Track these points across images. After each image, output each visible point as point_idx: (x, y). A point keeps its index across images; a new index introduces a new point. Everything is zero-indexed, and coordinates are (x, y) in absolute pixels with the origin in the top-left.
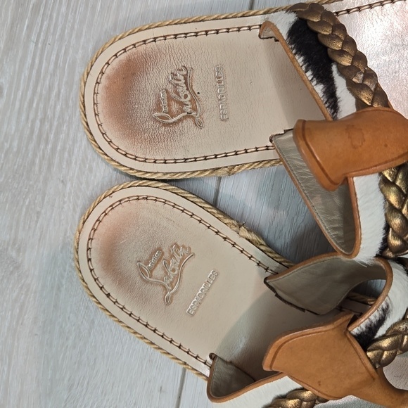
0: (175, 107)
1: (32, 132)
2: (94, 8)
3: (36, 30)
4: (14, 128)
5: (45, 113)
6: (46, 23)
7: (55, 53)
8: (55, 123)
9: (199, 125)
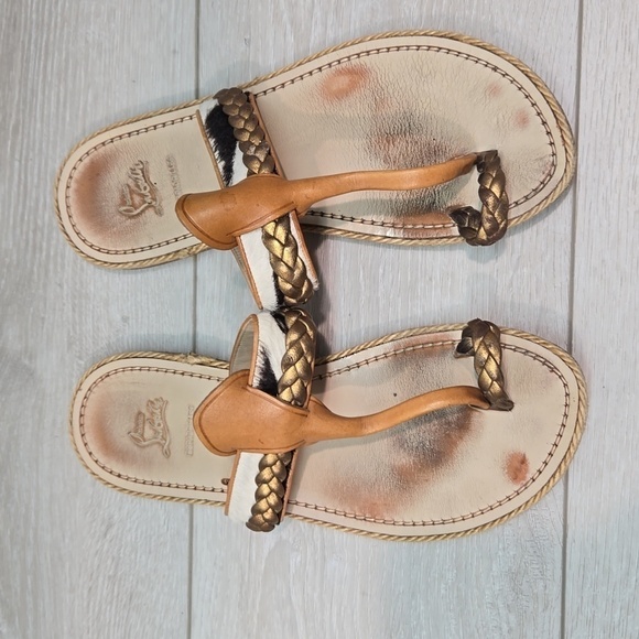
0: (137, 199)
1: (27, 244)
2: (64, 118)
3: (18, 148)
4: (11, 243)
5: (36, 223)
6: (25, 141)
7: (36, 166)
8: (46, 231)
9: (159, 213)
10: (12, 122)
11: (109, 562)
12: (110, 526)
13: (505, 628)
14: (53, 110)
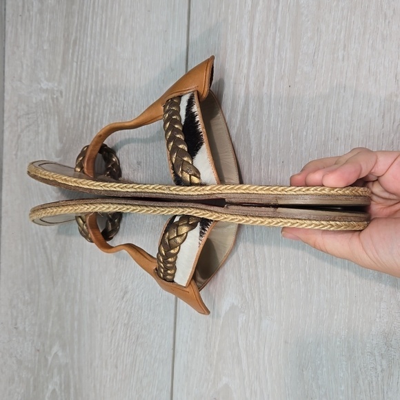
2: (105, 35)
3: (76, 54)
4: (70, 114)
5: (86, 102)
6: (81, 50)
7: (87, 66)
8: (92, 107)
10: (73, 38)
11: (125, 315)
12: (126, 293)
13: (379, 369)
14: (98, 30)
